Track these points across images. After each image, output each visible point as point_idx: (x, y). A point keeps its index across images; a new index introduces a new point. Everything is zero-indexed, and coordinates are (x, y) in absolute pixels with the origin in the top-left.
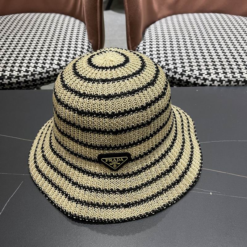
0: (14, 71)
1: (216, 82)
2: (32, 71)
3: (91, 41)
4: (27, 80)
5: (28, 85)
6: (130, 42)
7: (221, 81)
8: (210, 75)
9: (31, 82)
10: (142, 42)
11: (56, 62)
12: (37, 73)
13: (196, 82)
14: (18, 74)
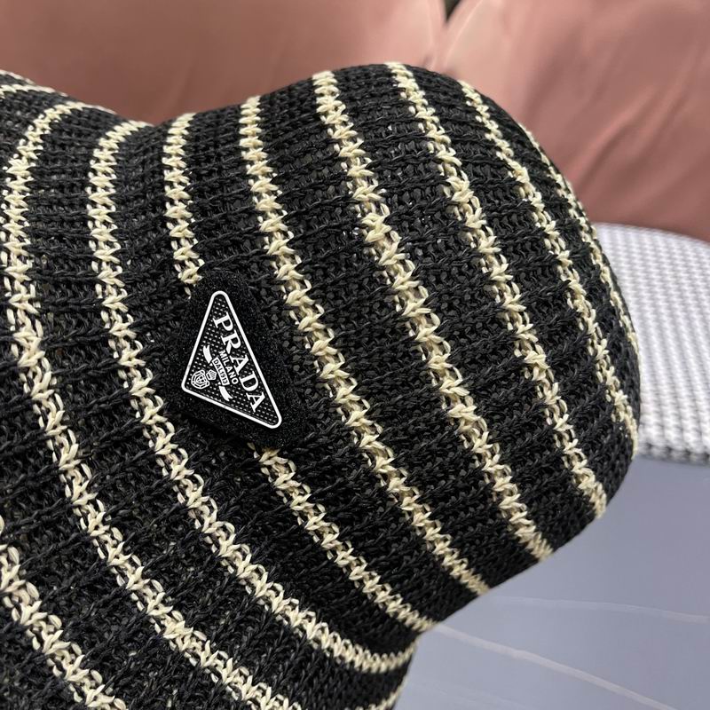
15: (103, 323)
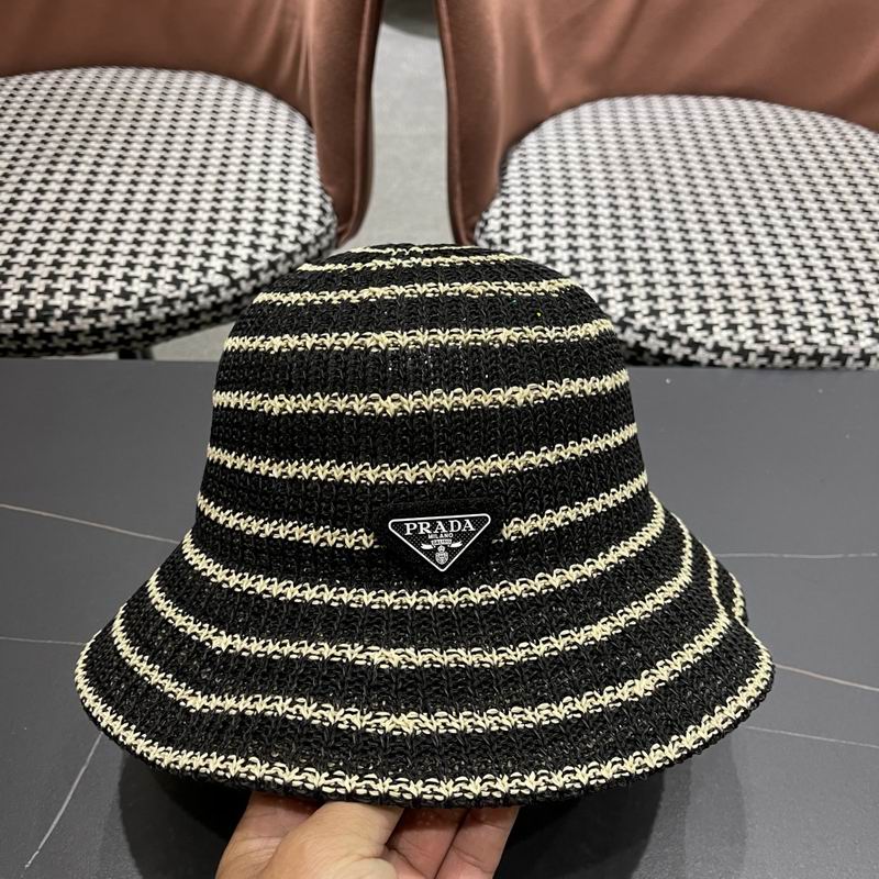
0: (84, 294)
1: (727, 355)
2: (142, 294)
3: (330, 189)
4: (124, 322)
5: (127, 337)
6: (458, 202)
7: (744, 353)
8: (711, 333)
9: (137, 329)
10: (498, 202)
11: (217, 263)
12: (158, 299)
13: (667, 351)
14: (96, 304)
15: (380, 609)
